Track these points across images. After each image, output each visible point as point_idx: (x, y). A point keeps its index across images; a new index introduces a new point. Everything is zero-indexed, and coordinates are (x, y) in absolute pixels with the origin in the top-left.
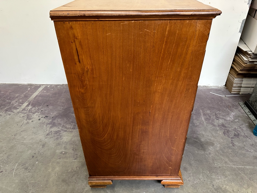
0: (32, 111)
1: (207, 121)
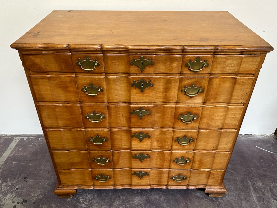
0: (3, 191)
1: (260, 204)
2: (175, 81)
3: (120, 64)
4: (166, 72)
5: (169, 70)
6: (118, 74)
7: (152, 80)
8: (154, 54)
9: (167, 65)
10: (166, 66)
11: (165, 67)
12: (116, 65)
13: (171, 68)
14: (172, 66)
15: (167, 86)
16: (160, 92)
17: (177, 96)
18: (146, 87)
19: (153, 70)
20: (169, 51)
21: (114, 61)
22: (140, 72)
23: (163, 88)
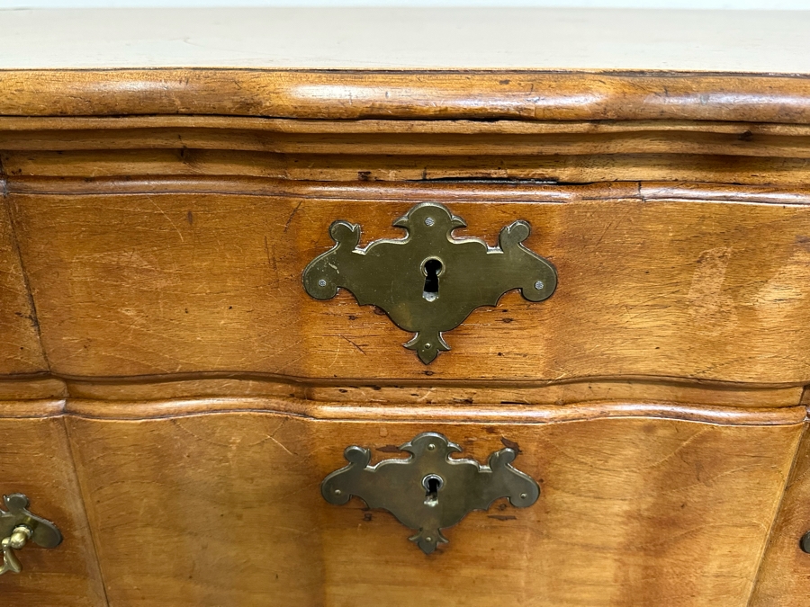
2: (757, 455)
3: (202, 287)
4: (675, 370)
5: (716, 346)
6: (196, 385)
7: (533, 447)
8: (565, 174)
9: (691, 295)
10: (682, 305)
11: (671, 316)
12: (153, 297)
13: (731, 326)
14: (749, 313)
15: (674, 497)
16: (602, 549)
17: (758, 581)
18: (467, 510)
19: (540, 349)
20: (746, 138)
21: (131, 257)
22: (414, 367)
23: (630, 516)
